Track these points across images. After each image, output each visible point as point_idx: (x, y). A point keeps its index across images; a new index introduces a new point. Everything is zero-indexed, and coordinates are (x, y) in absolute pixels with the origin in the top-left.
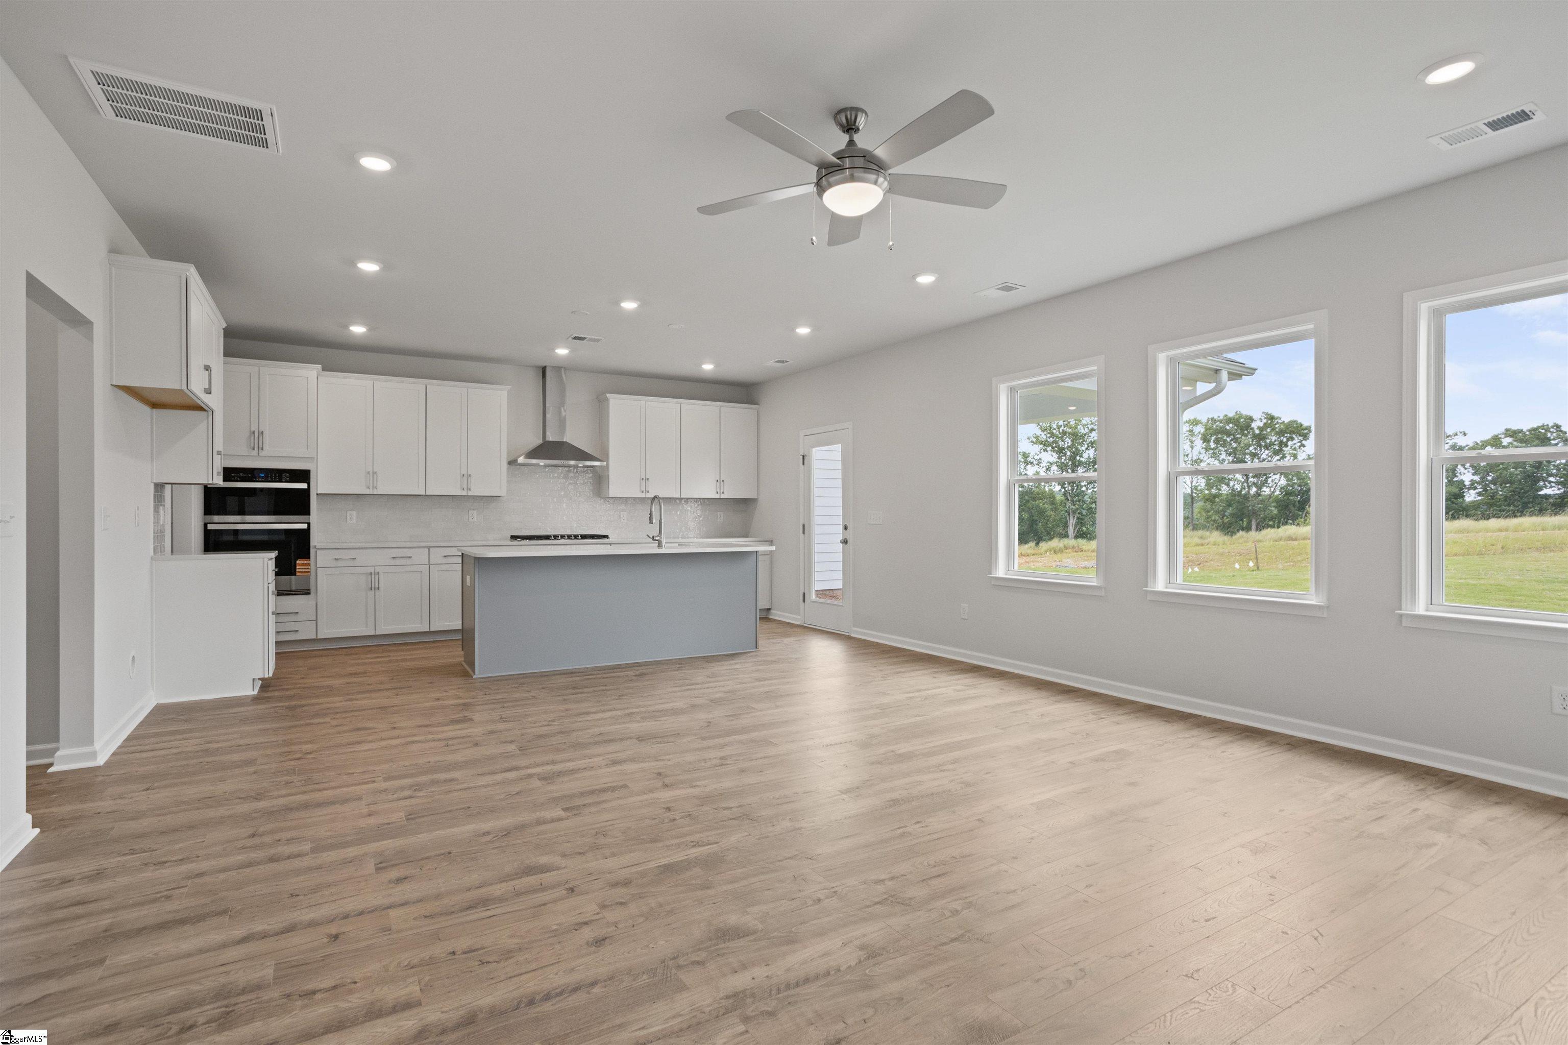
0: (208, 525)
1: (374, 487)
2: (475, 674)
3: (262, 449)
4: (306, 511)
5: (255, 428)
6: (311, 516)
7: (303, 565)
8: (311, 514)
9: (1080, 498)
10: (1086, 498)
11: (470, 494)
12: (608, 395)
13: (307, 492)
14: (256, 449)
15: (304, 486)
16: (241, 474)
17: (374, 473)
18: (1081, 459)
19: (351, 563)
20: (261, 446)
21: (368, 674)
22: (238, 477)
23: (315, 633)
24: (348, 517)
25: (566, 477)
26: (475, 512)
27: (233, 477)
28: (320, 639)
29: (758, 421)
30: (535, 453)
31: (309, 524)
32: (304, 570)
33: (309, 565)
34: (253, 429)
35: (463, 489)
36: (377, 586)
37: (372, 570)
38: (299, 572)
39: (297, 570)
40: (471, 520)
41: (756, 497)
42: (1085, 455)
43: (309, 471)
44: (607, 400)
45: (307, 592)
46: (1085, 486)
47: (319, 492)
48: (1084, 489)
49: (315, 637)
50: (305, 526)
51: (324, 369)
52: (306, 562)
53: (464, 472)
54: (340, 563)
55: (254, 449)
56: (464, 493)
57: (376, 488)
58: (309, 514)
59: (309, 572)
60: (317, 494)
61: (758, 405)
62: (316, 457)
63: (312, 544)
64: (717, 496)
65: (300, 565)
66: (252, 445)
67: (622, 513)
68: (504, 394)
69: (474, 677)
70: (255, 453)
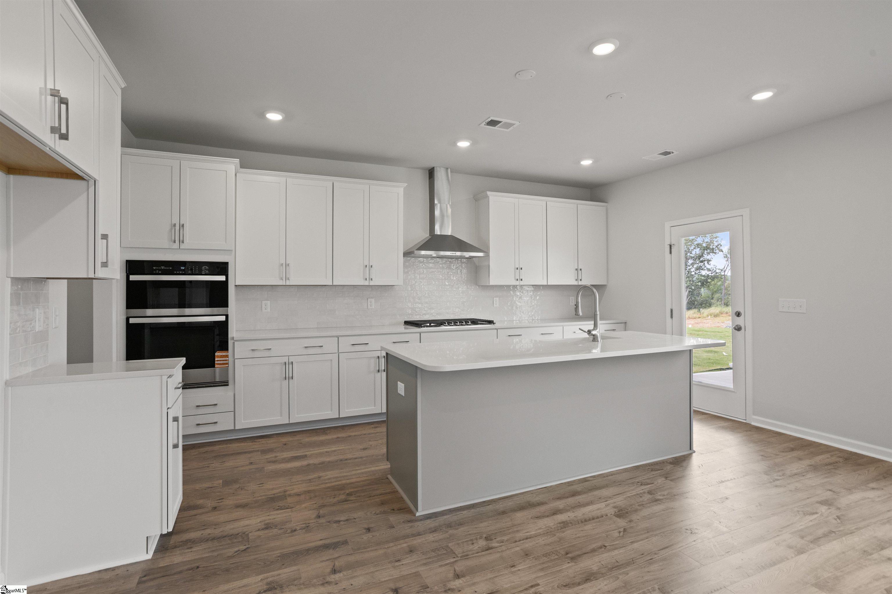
0: (130, 319)
1: (287, 279)
2: (417, 510)
3: (183, 242)
4: (224, 303)
5: (176, 221)
6: (229, 308)
7: (222, 356)
8: (229, 307)
9: (691, 279)
10: (694, 279)
11: (372, 283)
12: (489, 193)
13: (225, 284)
14: (177, 241)
15: (222, 278)
16: (163, 268)
17: (287, 265)
18: (691, 255)
19: (267, 354)
20: (181, 239)
21: (289, 500)
22: (159, 270)
23: (233, 425)
24: (263, 306)
25: (449, 268)
26: (373, 300)
27: (156, 270)
28: (237, 430)
29: (607, 218)
30: (425, 246)
31: (227, 316)
32: (222, 362)
33: (227, 356)
34: (173, 222)
35: (366, 279)
36: (291, 375)
37: (286, 359)
38: (218, 364)
39: (216, 362)
40: (369, 307)
41: (606, 284)
42: (694, 252)
43: (226, 264)
44: (487, 197)
45: (225, 383)
46: (694, 271)
47: (237, 284)
48: (693, 273)
49: (233, 428)
50: (223, 318)
51: (242, 167)
52: (224, 354)
53: (366, 263)
54: (257, 354)
55: (175, 242)
56: (367, 283)
57: (289, 279)
58: (227, 306)
59: (228, 364)
60: (236, 286)
61: (606, 202)
62: (233, 249)
63: (230, 335)
64: (576, 283)
65: (218, 357)
66: (173, 238)
67: (494, 299)
68: (401, 191)
69: (418, 514)
70: (176, 246)
